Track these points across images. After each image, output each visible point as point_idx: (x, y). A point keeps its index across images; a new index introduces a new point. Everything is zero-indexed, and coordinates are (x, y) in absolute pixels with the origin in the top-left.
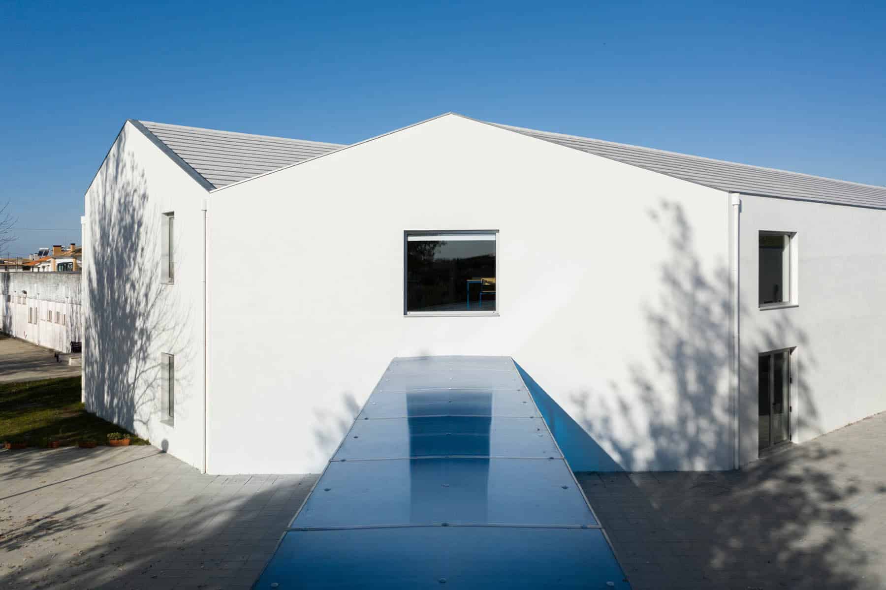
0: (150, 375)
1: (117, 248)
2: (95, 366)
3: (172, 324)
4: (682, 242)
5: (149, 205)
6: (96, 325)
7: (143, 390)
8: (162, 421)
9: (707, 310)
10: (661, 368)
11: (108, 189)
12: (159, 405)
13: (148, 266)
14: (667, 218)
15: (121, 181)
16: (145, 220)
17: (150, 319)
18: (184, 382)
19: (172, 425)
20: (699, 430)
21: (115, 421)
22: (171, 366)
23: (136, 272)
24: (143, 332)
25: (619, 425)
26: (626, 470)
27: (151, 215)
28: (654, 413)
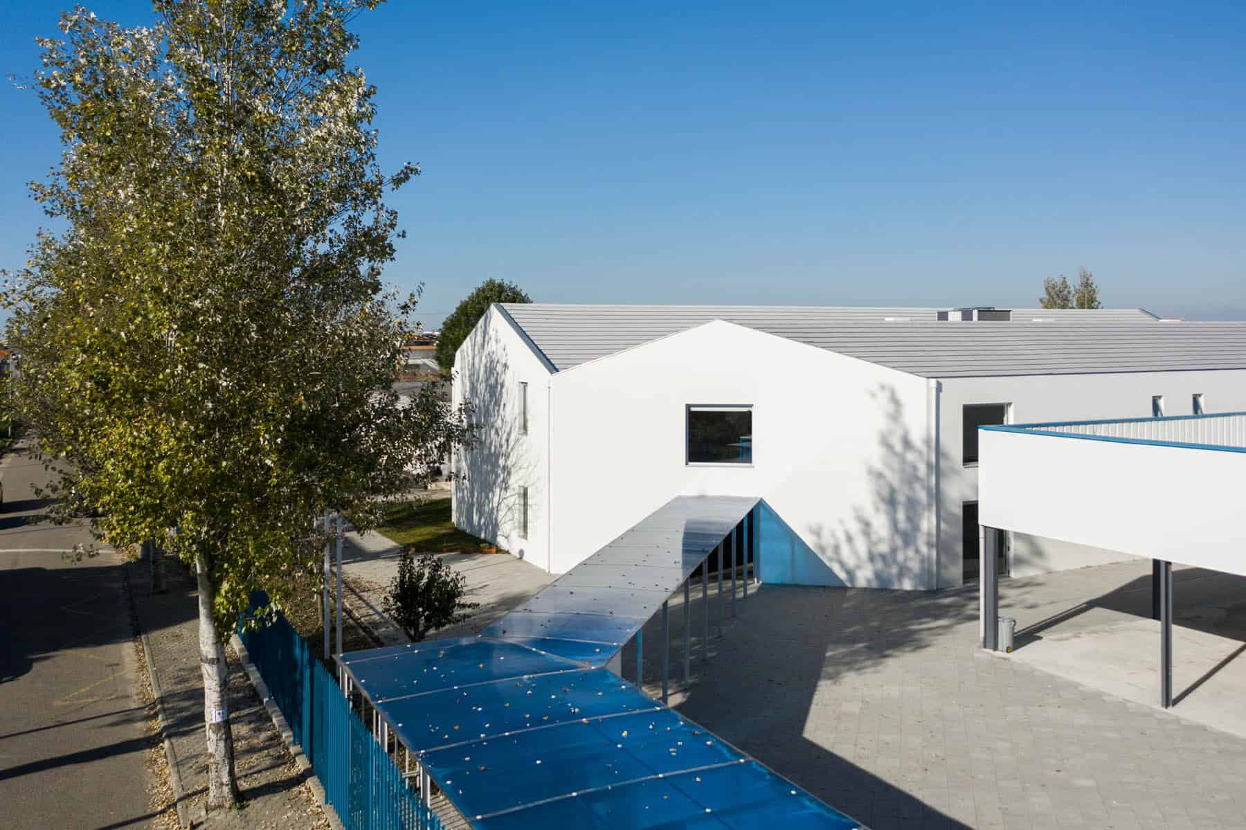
0: (511, 501)
1: (484, 401)
2: (465, 492)
3: (526, 465)
4: (896, 414)
5: (509, 372)
6: (466, 459)
7: (504, 513)
8: (519, 536)
9: (915, 468)
10: (877, 510)
11: (476, 352)
12: (517, 524)
13: (508, 418)
14: (883, 397)
15: (488, 349)
16: (506, 384)
17: (510, 459)
18: (534, 507)
19: (526, 539)
20: (907, 558)
21: (483, 536)
22: (525, 495)
23: (499, 422)
24: (504, 468)
25: (845, 552)
26: (849, 585)
27: (510, 381)
28: (871, 544)
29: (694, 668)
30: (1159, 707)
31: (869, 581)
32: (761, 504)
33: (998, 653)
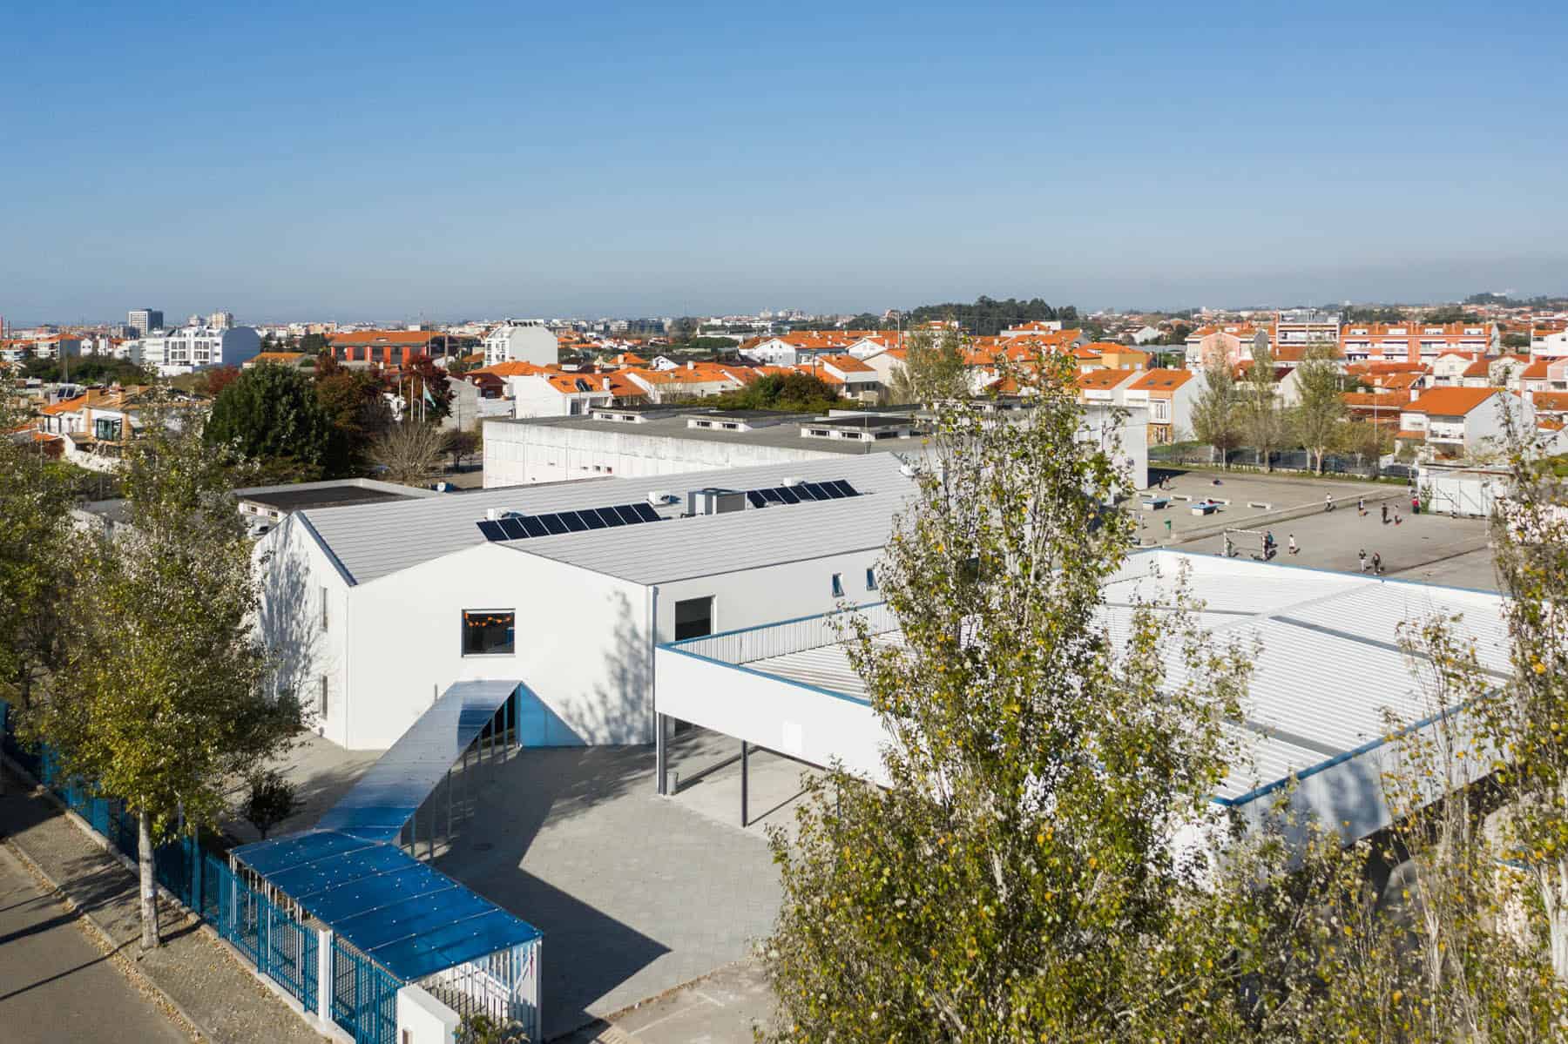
0: (311, 684)
3: (327, 657)
4: (626, 613)
5: (310, 575)
7: (305, 694)
8: (320, 715)
9: (639, 652)
10: (612, 685)
11: (278, 548)
12: (317, 705)
13: (310, 615)
14: (617, 601)
15: (289, 551)
16: (308, 584)
17: (311, 649)
18: (334, 695)
19: (326, 718)
20: (633, 720)
22: (325, 683)
23: (301, 615)
24: (305, 656)
25: (588, 719)
26: (589, 744)
27: (312, 584)
28: (607, 711)
29: (455, 828)
30: (740, 827)
31: (605, 739)
32: (521, 685)
33: (666, 797)
